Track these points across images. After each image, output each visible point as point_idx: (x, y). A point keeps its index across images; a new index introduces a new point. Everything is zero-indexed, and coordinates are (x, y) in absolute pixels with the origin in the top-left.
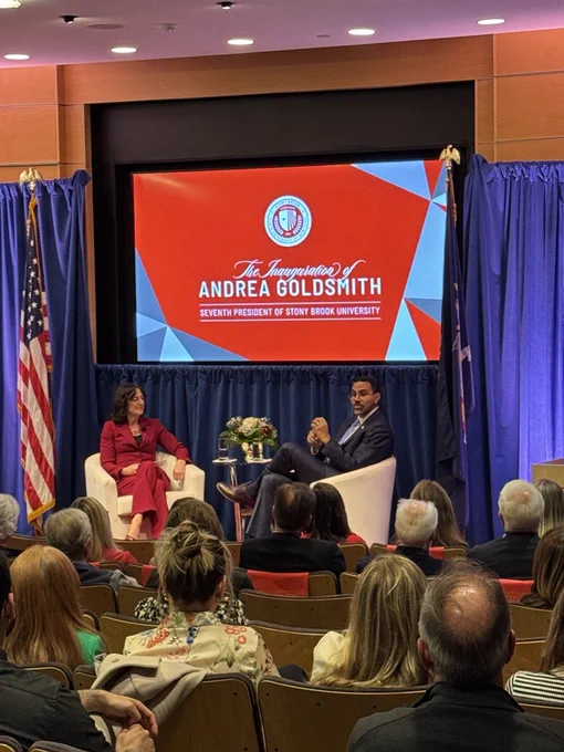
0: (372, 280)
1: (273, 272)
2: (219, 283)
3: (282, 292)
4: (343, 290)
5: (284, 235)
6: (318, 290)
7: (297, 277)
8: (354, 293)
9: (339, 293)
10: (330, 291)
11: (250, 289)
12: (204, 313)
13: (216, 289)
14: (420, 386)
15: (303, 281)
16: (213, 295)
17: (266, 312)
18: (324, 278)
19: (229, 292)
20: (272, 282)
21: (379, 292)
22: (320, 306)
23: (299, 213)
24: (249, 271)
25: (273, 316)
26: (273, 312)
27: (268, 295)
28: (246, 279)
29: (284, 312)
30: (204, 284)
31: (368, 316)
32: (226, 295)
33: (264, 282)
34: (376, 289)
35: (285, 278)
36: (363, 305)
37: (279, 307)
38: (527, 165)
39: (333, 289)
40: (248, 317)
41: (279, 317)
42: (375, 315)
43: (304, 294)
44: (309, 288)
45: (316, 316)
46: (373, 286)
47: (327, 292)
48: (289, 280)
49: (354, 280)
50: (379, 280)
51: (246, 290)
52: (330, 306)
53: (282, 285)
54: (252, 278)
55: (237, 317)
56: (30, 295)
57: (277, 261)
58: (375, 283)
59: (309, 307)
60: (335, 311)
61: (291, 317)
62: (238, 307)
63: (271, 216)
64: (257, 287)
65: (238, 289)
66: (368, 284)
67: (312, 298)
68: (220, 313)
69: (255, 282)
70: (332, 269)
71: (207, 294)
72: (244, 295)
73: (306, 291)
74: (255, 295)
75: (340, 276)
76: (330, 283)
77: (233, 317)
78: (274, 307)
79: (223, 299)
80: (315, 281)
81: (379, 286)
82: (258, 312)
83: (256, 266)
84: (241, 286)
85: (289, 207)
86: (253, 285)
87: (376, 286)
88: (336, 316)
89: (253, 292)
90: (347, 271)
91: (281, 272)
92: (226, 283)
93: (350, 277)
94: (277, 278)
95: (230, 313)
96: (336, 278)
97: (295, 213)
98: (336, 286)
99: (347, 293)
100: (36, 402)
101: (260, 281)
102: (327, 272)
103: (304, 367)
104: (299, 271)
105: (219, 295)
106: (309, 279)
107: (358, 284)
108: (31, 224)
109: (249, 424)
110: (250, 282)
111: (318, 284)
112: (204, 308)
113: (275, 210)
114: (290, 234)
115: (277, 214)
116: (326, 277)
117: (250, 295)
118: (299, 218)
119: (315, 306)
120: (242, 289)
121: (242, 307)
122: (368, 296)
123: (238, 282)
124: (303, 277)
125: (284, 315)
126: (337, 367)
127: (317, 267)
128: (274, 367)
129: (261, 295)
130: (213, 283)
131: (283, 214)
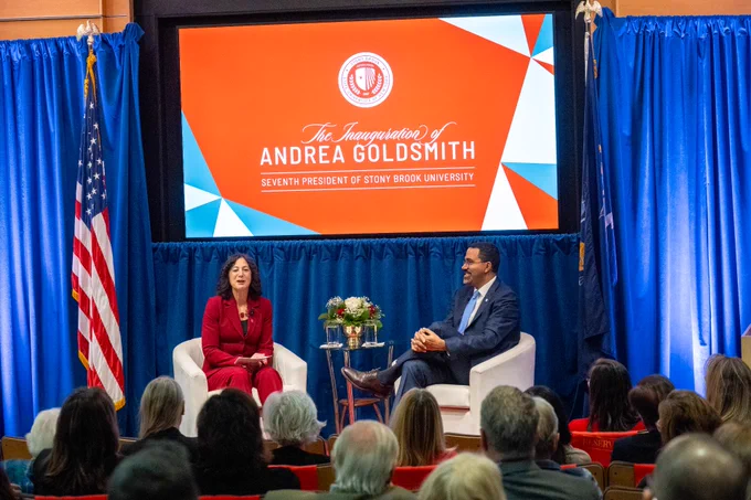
0: (465, 144)
1: (348, 136)
2: (285, 149)
3: (359, 157)
4: (431, 155)
5: (361, 96)
6: (402, 156)
7: (376, 141)
8: (444, 157)
9: (427, 158)
10: (416, 156)
11: (321, 155)
12: (265, 183)
13: (281, 156)
14: (534, 257)
15: (384, 146)
16: (277, 163)
17: (340, 180)
18: (409, 142)
19: (296, 159)
20: (348, 147)
21: (473, 157)
22: (405, 173)
23: (378, 70)
24: (320, 136)
25: (349, 185)
26: (349, 180)
27: (343, 161)
28: (316, 144)
29: (362, 179)
30: (266, 150)
31: (460, 182)
32: (293, 162)
33: (338, 148)
34: (469, 154)
35: (362, 142)
36: (455, 172)
37: (356, 174)
38: (662, 20)
39: (420, 154)
40: (318, 187)
41: (356, 185)
42: (469, 181)
43: (385, 159)
44: (391, 153)
45: (399, 184)
46: (465, 150)
47: (412, 157)
48: (367, 145)
49: (443, 144)
50: (472, 143)
51: (316, 156)
52: (416, 173)
53: (359, 150)
54: (324, 143)
55: (306, 186)
56: (90, 165)
57: (354, 124)
58: (468, 147)
59: (392, 174)
60: (422, 178)
61: (369, 185)
62: (307, 176)
63: (346, 74)
64: (330, 153)
65: (307, 155)
66: (459, 149)
67: (396, 164)
68: (285, 182)
69: (327, 147)
70: (417, 133)
71: (269, 160)
72: (314, 162)
73: (388, 157)
74: (327, 162)
75: (428, 139)
76: (416, 148)
77: (300, 186)
78: (349, 175)
79: (289, 167)
80: (398, 145)
81: (472, 150)
82: (332, 181)
83: (328, 130)
84: (310, 151)
85: (366, 64)
86: (324, 151)
87: (470, 150)
88: (423, 183)
89: (324, 158)
90: (436, 135)
91: (359, 136)
92: (292, 149)
93: (439, 141)
94: (354, 143)
95: (297, 182)
96: (423, 141)
97: (373, 70)
98: (422, 151)
99: (436, 158)
100: (101, 286)
101: (333, 147)
102: (412, 135)
103: (400, 240)
104: (379, 135)
105: (284, 161)
106: (391, 144)
107: (449, 149)
108: (90, 84)
109: (354, 304)
110: (321, 148)
111: (402, 149)
112: (266, 177)
113: (349, 68)
114: (369, 93)
115: (352, 72)
116: (411, 141)
117: (321, 162)
118: (379, 77)
119: (398, 173)
120: (312, 155)
121: (312, 176)
122: (460, 161)
123: (307, 148)
124: (384, 141)
125: (362, 184)
126: (440, 239)
127: (400, 130)
128: (365, 240)
129: (334, 161)
130: (277, 150)
131: (360, 72)
